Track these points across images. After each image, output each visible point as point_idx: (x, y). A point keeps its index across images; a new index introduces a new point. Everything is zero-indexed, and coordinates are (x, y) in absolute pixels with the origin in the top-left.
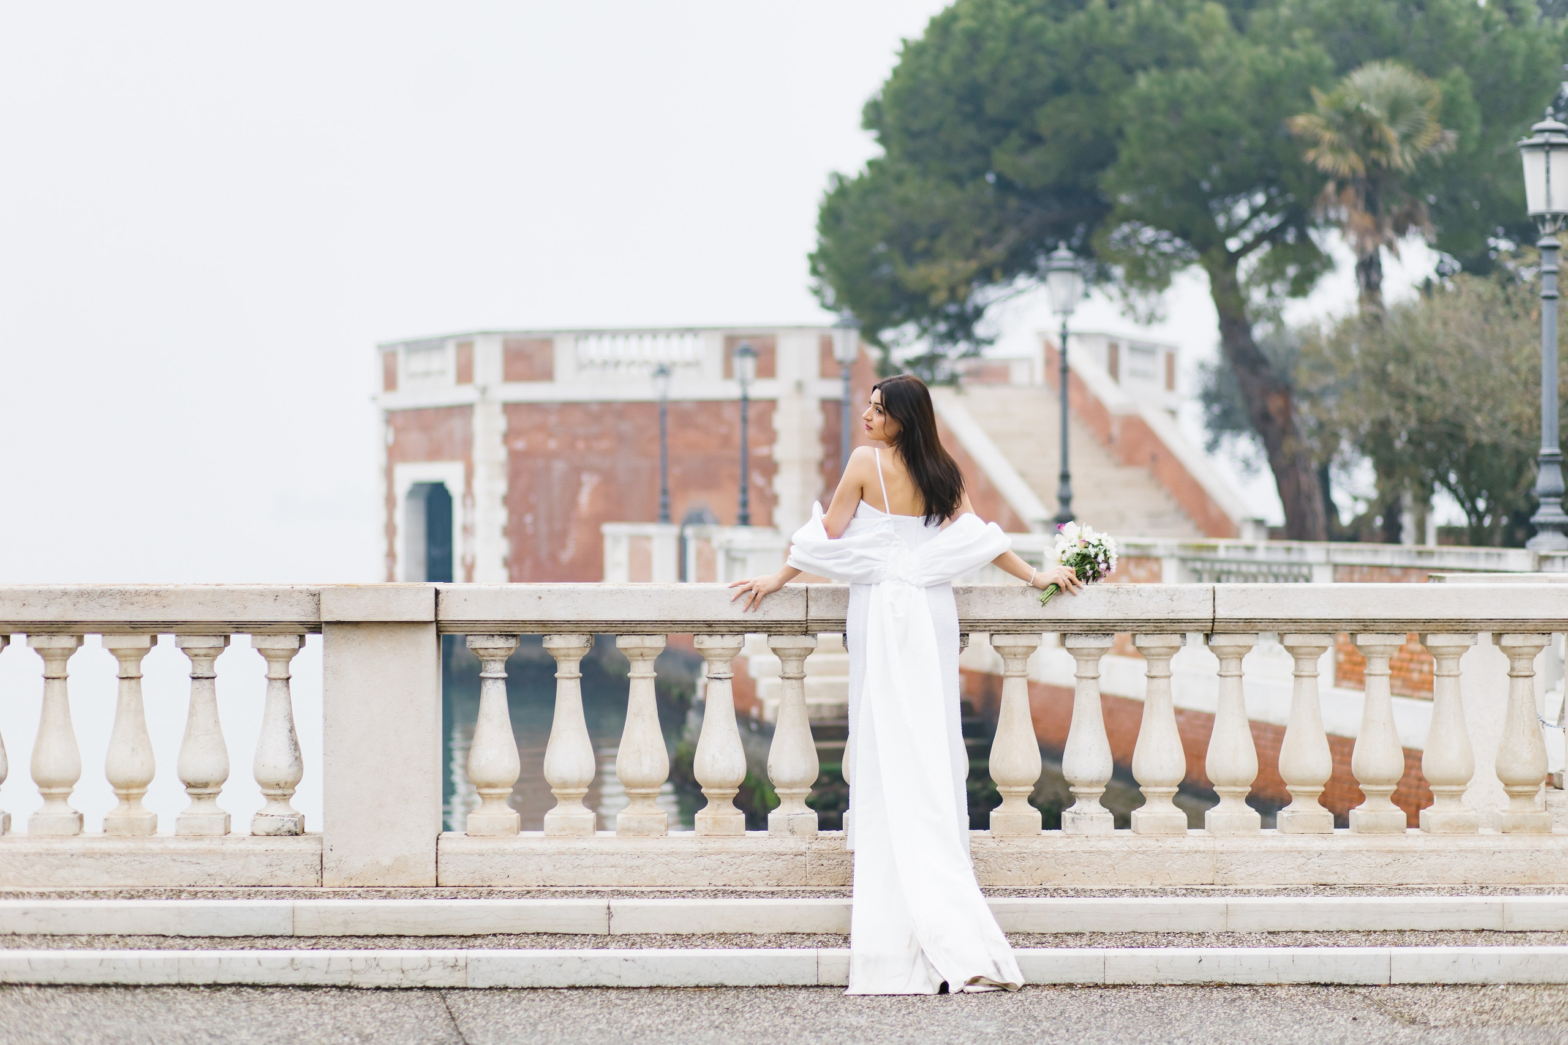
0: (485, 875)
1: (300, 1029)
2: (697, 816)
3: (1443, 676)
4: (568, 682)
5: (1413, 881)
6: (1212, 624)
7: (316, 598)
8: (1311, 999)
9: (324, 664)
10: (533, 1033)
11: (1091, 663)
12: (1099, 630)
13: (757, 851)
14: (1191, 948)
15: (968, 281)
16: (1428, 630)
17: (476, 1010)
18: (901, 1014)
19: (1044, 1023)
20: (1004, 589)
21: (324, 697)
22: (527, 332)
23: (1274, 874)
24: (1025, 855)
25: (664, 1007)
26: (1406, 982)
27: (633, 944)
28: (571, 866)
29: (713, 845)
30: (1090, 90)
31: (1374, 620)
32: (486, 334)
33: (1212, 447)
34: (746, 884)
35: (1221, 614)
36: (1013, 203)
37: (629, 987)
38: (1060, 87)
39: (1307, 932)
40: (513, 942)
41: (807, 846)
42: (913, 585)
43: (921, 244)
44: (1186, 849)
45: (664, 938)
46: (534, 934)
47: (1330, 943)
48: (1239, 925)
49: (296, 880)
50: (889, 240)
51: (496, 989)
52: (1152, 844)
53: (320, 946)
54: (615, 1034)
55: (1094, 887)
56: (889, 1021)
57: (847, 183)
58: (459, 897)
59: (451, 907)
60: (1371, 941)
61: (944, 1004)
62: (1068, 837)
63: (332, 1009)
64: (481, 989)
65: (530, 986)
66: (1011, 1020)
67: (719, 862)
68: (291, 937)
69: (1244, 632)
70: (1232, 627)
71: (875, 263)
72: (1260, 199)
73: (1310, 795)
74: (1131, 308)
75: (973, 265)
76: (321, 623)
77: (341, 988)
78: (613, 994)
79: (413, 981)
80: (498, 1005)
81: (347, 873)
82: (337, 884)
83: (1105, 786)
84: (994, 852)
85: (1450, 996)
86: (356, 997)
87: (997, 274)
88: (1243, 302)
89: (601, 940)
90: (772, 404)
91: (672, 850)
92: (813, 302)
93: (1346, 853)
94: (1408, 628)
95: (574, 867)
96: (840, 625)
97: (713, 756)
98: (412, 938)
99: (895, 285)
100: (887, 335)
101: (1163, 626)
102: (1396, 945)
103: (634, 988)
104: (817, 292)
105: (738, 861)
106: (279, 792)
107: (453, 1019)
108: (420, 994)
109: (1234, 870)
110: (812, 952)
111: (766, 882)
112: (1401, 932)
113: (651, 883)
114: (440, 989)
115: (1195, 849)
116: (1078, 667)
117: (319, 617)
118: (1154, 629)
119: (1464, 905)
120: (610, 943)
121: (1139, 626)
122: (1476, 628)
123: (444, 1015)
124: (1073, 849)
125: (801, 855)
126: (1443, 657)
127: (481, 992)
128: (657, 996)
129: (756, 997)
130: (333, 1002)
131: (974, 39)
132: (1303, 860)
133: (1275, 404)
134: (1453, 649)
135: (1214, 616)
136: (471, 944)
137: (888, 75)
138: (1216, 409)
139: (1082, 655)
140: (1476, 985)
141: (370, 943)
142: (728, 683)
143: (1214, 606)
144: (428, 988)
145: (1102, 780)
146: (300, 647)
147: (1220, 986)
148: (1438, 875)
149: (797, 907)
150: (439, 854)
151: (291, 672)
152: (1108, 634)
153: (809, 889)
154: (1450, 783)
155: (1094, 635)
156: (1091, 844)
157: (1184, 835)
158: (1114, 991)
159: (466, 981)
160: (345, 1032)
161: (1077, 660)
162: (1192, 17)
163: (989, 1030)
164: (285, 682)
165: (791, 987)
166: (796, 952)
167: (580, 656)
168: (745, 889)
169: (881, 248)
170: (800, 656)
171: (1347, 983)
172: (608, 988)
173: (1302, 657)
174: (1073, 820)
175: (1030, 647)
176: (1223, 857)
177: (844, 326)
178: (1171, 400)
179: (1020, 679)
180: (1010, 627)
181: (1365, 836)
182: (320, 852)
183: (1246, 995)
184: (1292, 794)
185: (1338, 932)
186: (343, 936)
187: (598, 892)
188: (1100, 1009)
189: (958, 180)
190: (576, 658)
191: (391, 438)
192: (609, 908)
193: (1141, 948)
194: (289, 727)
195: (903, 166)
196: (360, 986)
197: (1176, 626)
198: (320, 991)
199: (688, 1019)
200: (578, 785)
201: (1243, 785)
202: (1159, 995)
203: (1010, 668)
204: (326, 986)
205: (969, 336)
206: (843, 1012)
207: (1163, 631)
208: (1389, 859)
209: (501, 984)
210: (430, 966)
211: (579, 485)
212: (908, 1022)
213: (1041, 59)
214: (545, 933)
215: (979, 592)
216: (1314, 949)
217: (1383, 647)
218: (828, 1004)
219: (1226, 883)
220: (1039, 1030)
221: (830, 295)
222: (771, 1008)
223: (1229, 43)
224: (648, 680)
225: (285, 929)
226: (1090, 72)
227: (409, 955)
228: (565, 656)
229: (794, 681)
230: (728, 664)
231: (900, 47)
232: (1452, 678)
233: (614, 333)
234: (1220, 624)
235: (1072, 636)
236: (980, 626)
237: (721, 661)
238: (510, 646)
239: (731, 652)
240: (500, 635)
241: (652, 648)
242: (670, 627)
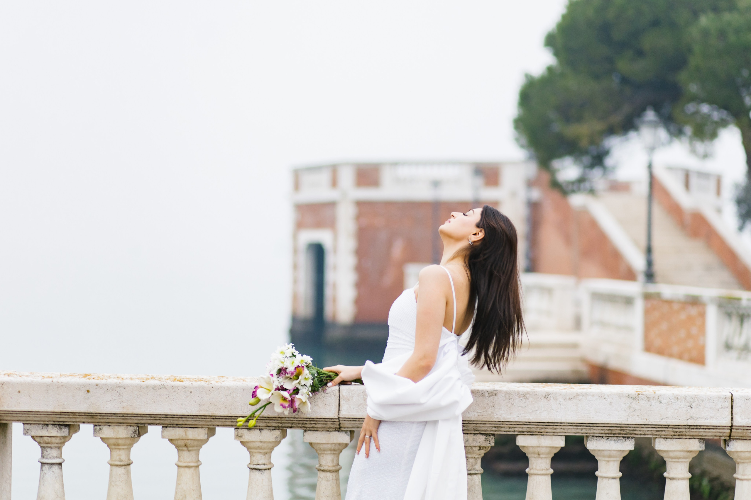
6: (729, 431)
12: (619, 434)
20: (528, 393)
33: (741, 228)
35: (739, 421)
36: (629, 90)
43: (574, 112)
50: (557, 110)
57: (534, 79)
70: (748, 433)
71: (548, 124)
75: (603, 125)
87: (617, 129)
99: (561, 137)
101: (682, 432)
104: (518, 141)
118: (673, 433)
121: (658, 431)
135: (732, 424)
137: (559, 18)
139: (604, 457)
143: (732, 414)
152: (629, 438)
155: (615, 438)
169: (553, 115)
170: (334, 450)
175: (553, 447)
178: (718, 203)
179: (543, 477)
180: (533, 428)
189: (597, 77)
195: (566, 70)
197: (695, 432)
203: (534, 466)
205: (602, 165)
207: (682, 435)
213: (645, 7)
215: (503, 395)
226: (673, 14)
229: (328, 474)
234: (738, 431)
235: (595, 438)
236: (504, 427)
237: (260, 453)
238: (63, 435)
239: (270, 445)
240: (53, 424)
241: (194, 440)
242: (211, 421)
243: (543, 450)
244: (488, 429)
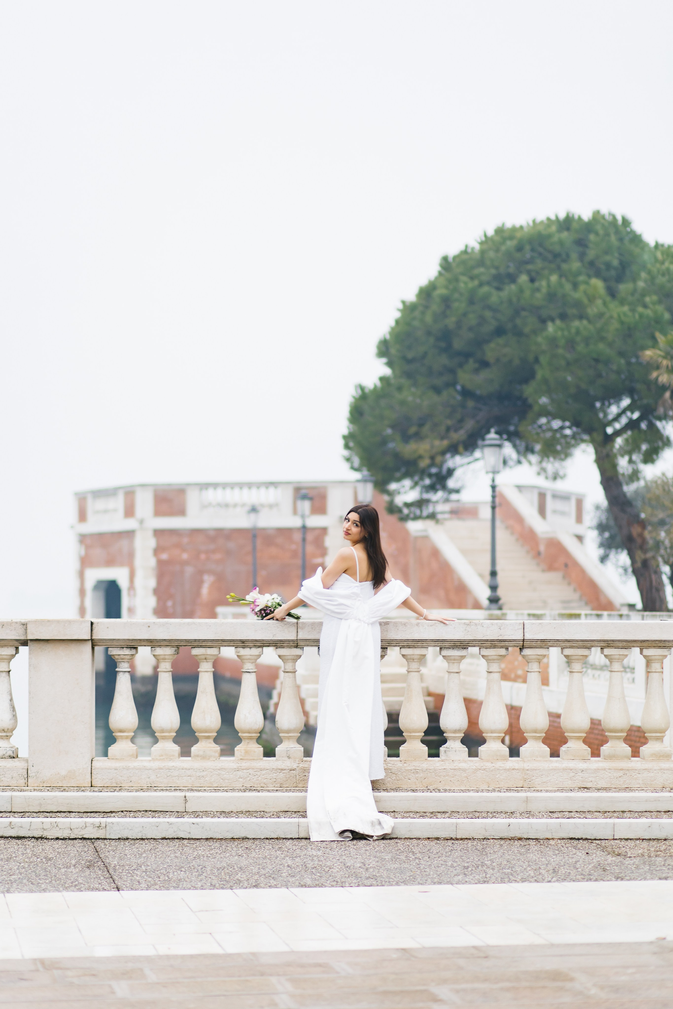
0: (118, 781)
1: (14, 855)
2: (236, 749)
3: (652, 672)
4: (165, 673)
5: (634, 786)
6: (523, 642)
7: (25, 626)
8: (567, 845)
9: (29, 663)
10: (140, 857)
11: (455, 664)
12: (460, 646)
13: (269, 768)
14: (505, 819)
15: (443, 453)
16: (643, 646)
17: (110, 848)
18: (341, 851)
19: (418, 854)
21: (29, 681)
22: (169, 485)
23: (557, 782)
24: (418, 771)
25: (213, 847)
26: (622, 838)
27: (198, 816)
28: (166, 776)
29: (245, 764)
30: (519, 334)
31: (613, 641)
32: (143, 486)
33: (603, 559)
34: (263, 786)
35: (527, 637)
36: (471, 404)
37: (195, 839)
38: (500, 332)
39: (571, 812)
40: (132, 814)
41: (297, 765)
42: (366, 623)
43: (413, 430)
44: (508, 767)
45: (215, 813)
46: (144, 811)
47: (582, 817)
48: (532, 807)
49: (13, 783)
50: (393, 427)
51: (122, 839)
52: (489, 765)
53: (26, 816)
54: (184, 858)
55: (456, 789)
56: (333, 853)
57: (367, 391)
58: (103, 791)
59: (98, 796)
60: (605, 816)
61: (366, 846)
62: (442, 761)
63: (32, 847)
64: (114, 839)
65: (141, 838)
66: (400, 853)
67: (248, 774)
68: (10, 812)
69: (541, 647)
70: (534, 644)
71: (384, 442)
72: (626, 402)
73: (578, 738)
74: (544, 470)
75: (445, 443)
76: (27, 640)
77: (37, 839)
78: (186, 842)
79: (76, 835)
80: (122, 846)
81: (42, 779)
82: (36, 785)
83: (464, 733)
84: (401, 769)
85: (645, 844)
86: (45, 842)
87: (461, 449)
88: (615, 466)
89: (180, 814)
90: (324, 530)
91: (222, 767)
92: (346, 466)
93: (597, 770)
94: (632, 645)
95: (167, 776)
96: (316, 643)
97: (245, 715)
98: (77, 813)
99: (397, 456)
100: (393, 486)
102: (618, 818)
103: (198, 839)
104: (348, 460)
105: (259, 773)
106: (4, 734)
107: (97, 852)
108: (80, 841)
109: (534, 780)
110: (296, 820)
111: (274, 785)
112: (623, 812)
113: (210, 785)
114: (91, 839)
115: (513, 768)
116: (449, 666)
117: (27, 637)
118: (490, 645)
119: (659, 797)
120: (185, 816)
121: (482, 644)
122: (670, 645)
123: (93, 850)
124: (445, 767)
125: (294, 770)
126: (652, 661)
127: (114, 841)
128: (211, 843)
129: (264, 843)
130: (33, 844)
131: (446, 301)
132: (573, 774)
133: (636, 530)
134: (657, 657)
135: (524, 638)
136: (109, 816)
137: (393, 323)
138: (607, 535)
139: (451, 660)
140: (661, 840)
141: (53, 815)
142: (254, 674)
143: (524, 632)
144: (85, 839)
145: (462, 729)
146: (16, 654)
147: (520, 839)
148: (649, 783)
149: (289, 797)
150: (92, 769)
151: (11, 668)
152: (465, 648)
153: (297, 789)
154: (656, 732)
155: (457, 649)
156: (455, 765)
157: (506, 760)
158: (461, 842)
159: (106, 835)
160: (38, 857)
161: (448, 663)
162: (582, 287)
163: (386, 857)
164: (7, 673)
165: (284, 839)
166: (287, 820)
167: (171, 659)
168: (262, 788)
169: (389, 431)
170: (294, 660)
171: (590, 838)
172: (184, 839)
173: (573, 661)
174: (445, 751)
175: (422, 655)
176: (528, 772)
177: (364, 480)
178: (580, 530)
180: (410, 644)
181: (608, 761)
182: (26, 768)
183: (533, 843)
184: (568, 738)
185: (588, 812)
186: (38, 812)
187: (180, 790)
188: (450, 849)
189: (437, 390)
190: (169, 661)
191: (83, 552)
192: (185, 797)
193: (477, 819)
194: (10, 698)
195: (404, 381)
196: (47, 837)
197: (503, 644)
198: (26, 840)
199: (224, 852)
200: (170, 731)
201: (541, 732)
202: (485, 843)
203: (411, 667)
204: (29, 837)
205: (444, 487)
206: (310, 849)
207: (496, 646)
208: (621, 773)
209: (125, 837)
210: (86, 827)
211: (201, 582)
212: (343, 854)
213: (488, 314)
214: (150, 811)
215: (393, 624)
216: (573, 819)
217: (618, 656)
218: (302, 846)
219: (530, 787)
220: (414, 857)
221: (357, 461)
222: (271, 848)
223: (605, 304)
224: (209, 673)
225: (7, 808)
226: (518, 321)
227: (75, 821)
228: (163, 659)
229: (290, 674)
230: (254, 664)
231: (401, 306)
232: (657, 673)
233: (225, 486)
234: (528, 642)
235: (446, 649)
236: (393, 643)
237: (250, 662)
238: (133, 653)
239: (256, 657)
240: (127, 647)
241: (211, 655)
242: (221, 643)
243: (416, 657)
244: (384, 645)
